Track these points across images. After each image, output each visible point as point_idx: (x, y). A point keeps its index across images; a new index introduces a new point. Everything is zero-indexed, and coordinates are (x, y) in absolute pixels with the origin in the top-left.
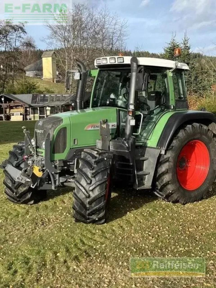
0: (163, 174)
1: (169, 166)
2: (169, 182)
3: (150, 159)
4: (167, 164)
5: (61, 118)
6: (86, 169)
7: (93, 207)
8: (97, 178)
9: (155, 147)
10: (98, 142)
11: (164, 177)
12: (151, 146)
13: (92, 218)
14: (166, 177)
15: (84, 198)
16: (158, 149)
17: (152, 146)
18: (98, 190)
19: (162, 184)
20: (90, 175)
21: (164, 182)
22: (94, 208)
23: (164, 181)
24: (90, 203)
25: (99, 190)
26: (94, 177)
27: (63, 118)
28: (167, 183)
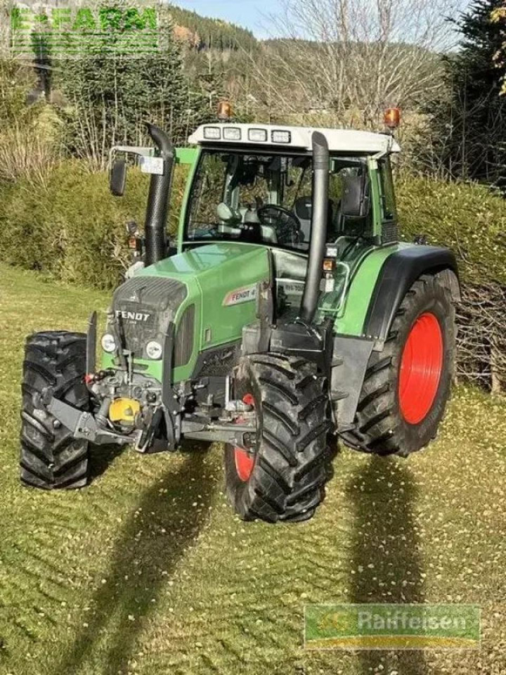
0: (377, 394)
1: (390, 375)
2: (389, 411)
3: (347, 364)
4: (387, 371)
5: (180, 283)
6: (281, 402)
7: (302, 487)
8: (310, 423)
9: (359, 335)
10: (247, 332)
11: (379, 400)
12: (346, 333)
13: (293, 510)
14: (382, 401)
15: (284, 468)
16: (366, 339)
17: (350, 334)
18: (314, 449)
19: (370, 417)
20: (293, 417)
21: (378, 411)
22: (305, 488)
23: (377, 409)
24: (297, 478)
25: (317, 448)
26: (304, 420)
27: (184, 282)
28: (385, 414)
